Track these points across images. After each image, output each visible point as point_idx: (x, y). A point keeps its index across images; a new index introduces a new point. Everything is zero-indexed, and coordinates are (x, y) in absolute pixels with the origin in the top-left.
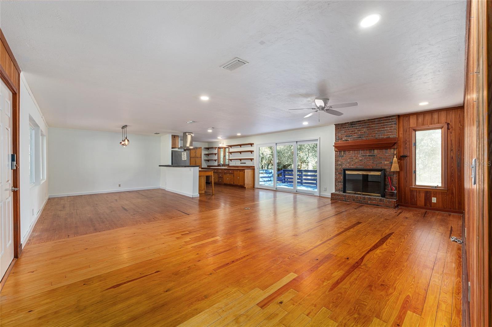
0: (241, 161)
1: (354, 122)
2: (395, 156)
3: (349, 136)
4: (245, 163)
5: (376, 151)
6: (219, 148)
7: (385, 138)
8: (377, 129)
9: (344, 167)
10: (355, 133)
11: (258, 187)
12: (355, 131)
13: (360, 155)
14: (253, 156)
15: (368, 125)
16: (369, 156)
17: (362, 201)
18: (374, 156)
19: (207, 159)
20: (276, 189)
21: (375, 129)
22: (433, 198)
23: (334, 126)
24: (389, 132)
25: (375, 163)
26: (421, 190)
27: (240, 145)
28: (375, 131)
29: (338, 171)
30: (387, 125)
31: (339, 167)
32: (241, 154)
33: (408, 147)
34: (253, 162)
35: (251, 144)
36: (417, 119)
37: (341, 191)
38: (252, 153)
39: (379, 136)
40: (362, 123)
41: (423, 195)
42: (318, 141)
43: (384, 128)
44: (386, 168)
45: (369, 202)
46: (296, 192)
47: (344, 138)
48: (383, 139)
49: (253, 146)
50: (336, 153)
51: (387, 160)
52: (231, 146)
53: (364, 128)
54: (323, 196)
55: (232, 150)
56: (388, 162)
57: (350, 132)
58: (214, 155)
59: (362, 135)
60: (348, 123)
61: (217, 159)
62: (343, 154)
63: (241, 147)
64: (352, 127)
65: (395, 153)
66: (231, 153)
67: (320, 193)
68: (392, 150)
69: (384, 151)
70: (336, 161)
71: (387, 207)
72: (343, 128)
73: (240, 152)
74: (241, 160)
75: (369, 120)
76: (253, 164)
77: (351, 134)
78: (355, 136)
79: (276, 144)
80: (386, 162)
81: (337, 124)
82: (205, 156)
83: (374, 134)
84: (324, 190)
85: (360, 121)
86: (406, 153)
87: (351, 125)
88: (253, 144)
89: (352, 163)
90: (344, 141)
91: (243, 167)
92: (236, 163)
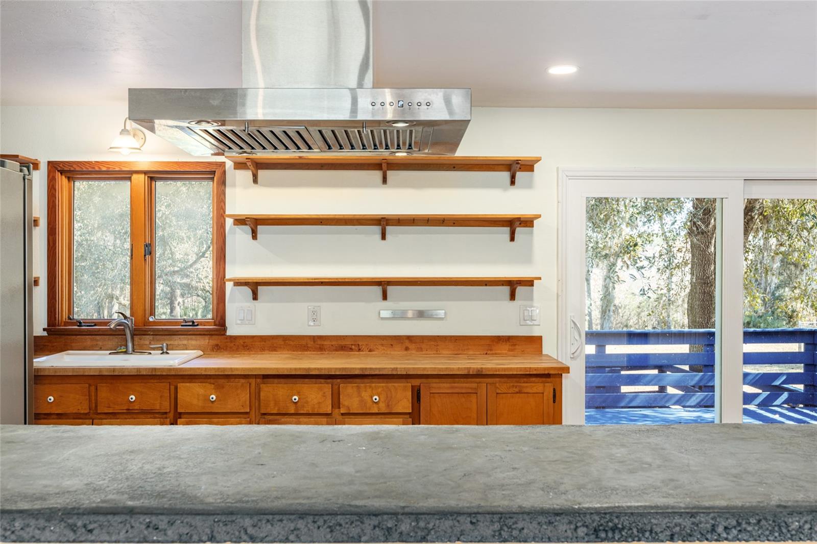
0: (385, 297)
14: (528, 259)
35: (513, 169)
38: (513, 239)
49: (531, 185)
55: (248, 198)
66: (254, 225)
73: (383, 223)
74: (384, 287)
76: (532, 323)
91: (411, 346)
92: (314, 313)
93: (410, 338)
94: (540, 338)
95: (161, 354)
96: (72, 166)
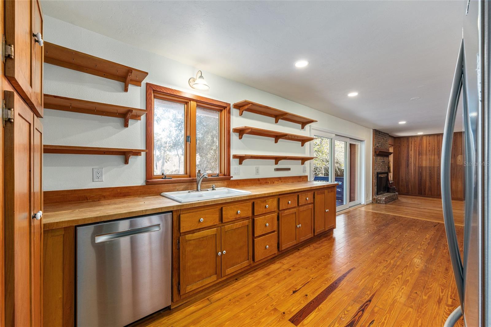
0: (277, 163)
4: (289, 170)
12: (380, 140)
16: (383, 162)
25: (384, 167)
29: (375, 175)
34: (305, 168)
37: (376, 194)
38: (303, 145)
40: (382, 134)
44: (387, 171)
53: (382, 138)
55: (236, 121)
60: (378, 131)
67: (366, 200)
72: (377, 135)
74: (276, 159)
79: (335, 135)
80: (387, 167)
89: (379, 167)
92: (257, 169)
94: (307, 176)
95: (212, 190)
96: (162, 89)
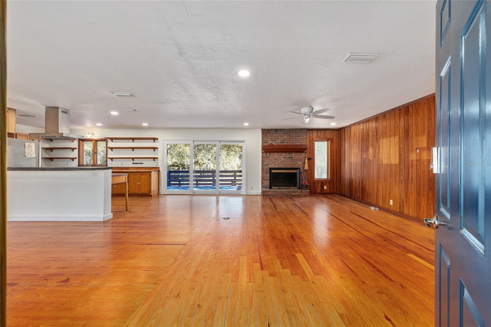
0: (133, 161)
1: (278, 129)
2: (306, 158)
3: (274, 141)
4: (142, 163)
5: (293, 154)
6: (82, 141)
7: (299, 144)
8: (295, 137)
9: (270, 166)
10: (278, 139)
11: (165, 193)
12: (278, 137)
13: (282, 157)
14: (157, 154)
15: (289, 133)
16: (289, 158)
17: (288, 194)
18: (292, 158)
19: (48, 157)
20: (193, 193)
21: (293, 137)
22: (325, 186)
23: (261, 130)
24: (302, 140)
25: (293, 163)
26: (319, 181)
27: (133, 139)
28: (293, 139)
29: (264, 171)
30: (300, 135)
31: (265, 167)
32: (133, 151)
33: (312, 152)
34: (158, 163)
35: (154, 139)
36: (317, 134)
37: (268, 187)
38: (154, 151)
39: (296, 142)
40: (284, 131)
41: (320, 185)
42: (244, 142)
43: (299, 137)
44: (300, 167)
45: (293, 194)
46: (219, 193)
47: (270, 142)
48: (298, 145)
49: (157, 142)
50: (263, 154)
51: (301, 161)
52: (112, 139)
53: (285, 135)
54: (250, 194)
55: (111, 144)
56: (301, 163)
57: (275, 137)
58: (71, 150)
59: (284, 141)
60: (273, 129)
61: (77, 156)
62: (268, 156)
63: (133, 141)
64: (276, 133)
65: (306, 156)
66: (112, 149)
67: (247, 191)
68: (304, 154)
69: (299, 154)
70: (263, 162)
71: (305, 196)
72: (269, 133)
73: (133, 149)
74: (133, 159)
75: (289, 129)
76: (158, 165)
77: (275, 139)
78: (278, 141)
79: (194, 141)
80: (300, 163)
81: (264, 129)
82: (43, 152)
83: (292, 140)
84: (250, 188)
85: (282, 129)
86: (311, 157)
87: (275, 131)
88: (157, 139)
89: (277, 163)
90: (269, 144)
91: (138, 169)
92: (122, 163)
93: (137, 167)
94: (159, 168)
